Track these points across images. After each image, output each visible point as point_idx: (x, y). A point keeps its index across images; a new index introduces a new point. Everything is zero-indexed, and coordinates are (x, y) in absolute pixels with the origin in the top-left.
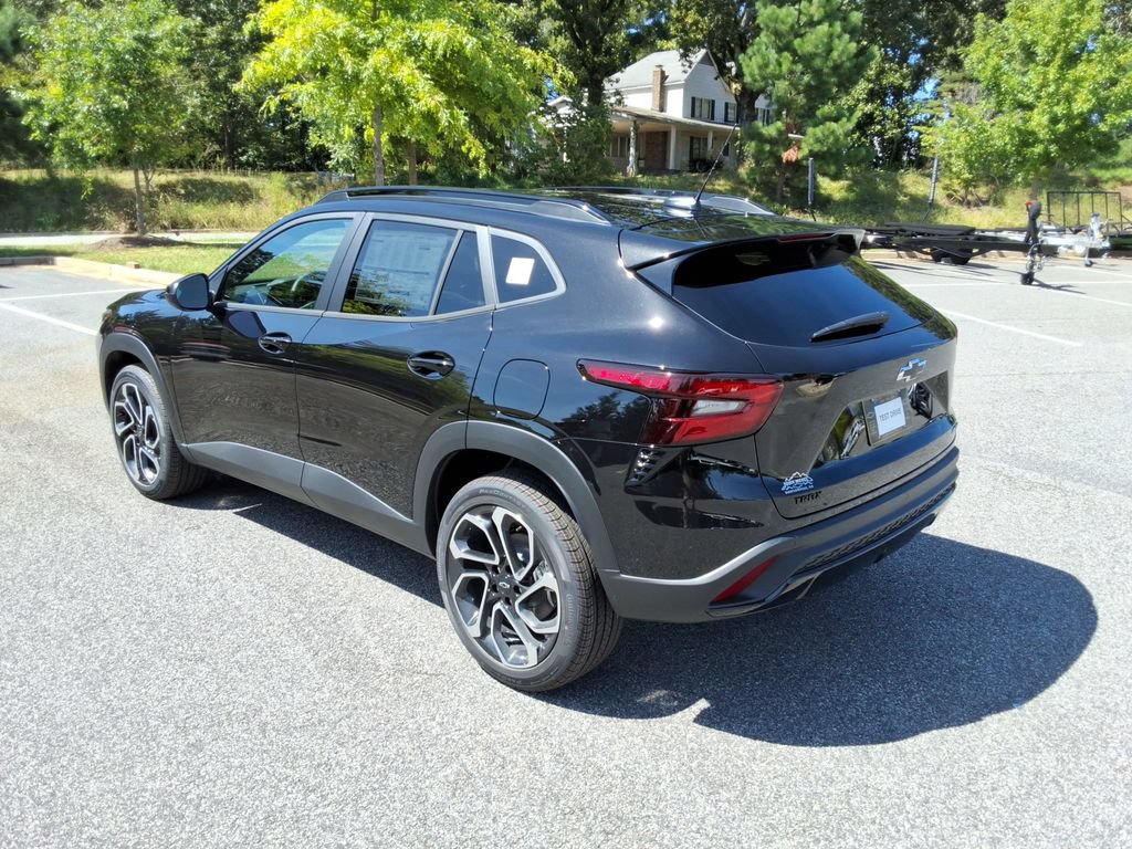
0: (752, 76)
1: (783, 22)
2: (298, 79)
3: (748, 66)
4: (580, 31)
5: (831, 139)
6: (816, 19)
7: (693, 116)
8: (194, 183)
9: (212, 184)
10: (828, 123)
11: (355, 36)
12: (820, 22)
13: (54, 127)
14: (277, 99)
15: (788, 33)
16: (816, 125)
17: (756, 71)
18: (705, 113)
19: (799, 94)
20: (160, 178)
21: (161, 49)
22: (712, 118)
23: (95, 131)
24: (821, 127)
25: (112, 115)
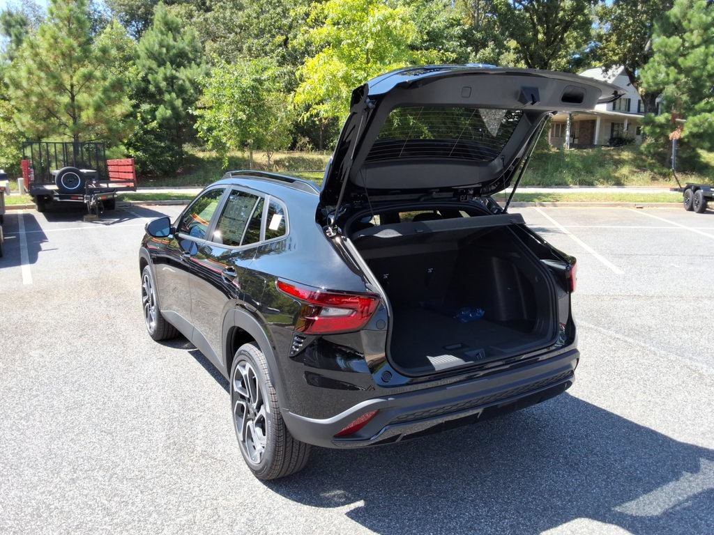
0: (648, 83)
1: (671, 47)
2: (321, 102)
3: (645, 77)
4: (531, 59)
5: (706, 124)
6: (695, 43)
7: (614, 109)
8: (293, 159)
9: (303, 160)
10: (703, 114)
11: (351, 76)
12: (698, 46)
13: (210, 129)
14: (308, 114)
15: (675, 53)
16: (695, 115)
17: (651, 80)
18: (623, 107)
19: (683, 94)
20: (277, 156)
21: (267, 85)
22: (628, 110)
23: (230, 132)
24: (698, 116)
25: (239, 123)
